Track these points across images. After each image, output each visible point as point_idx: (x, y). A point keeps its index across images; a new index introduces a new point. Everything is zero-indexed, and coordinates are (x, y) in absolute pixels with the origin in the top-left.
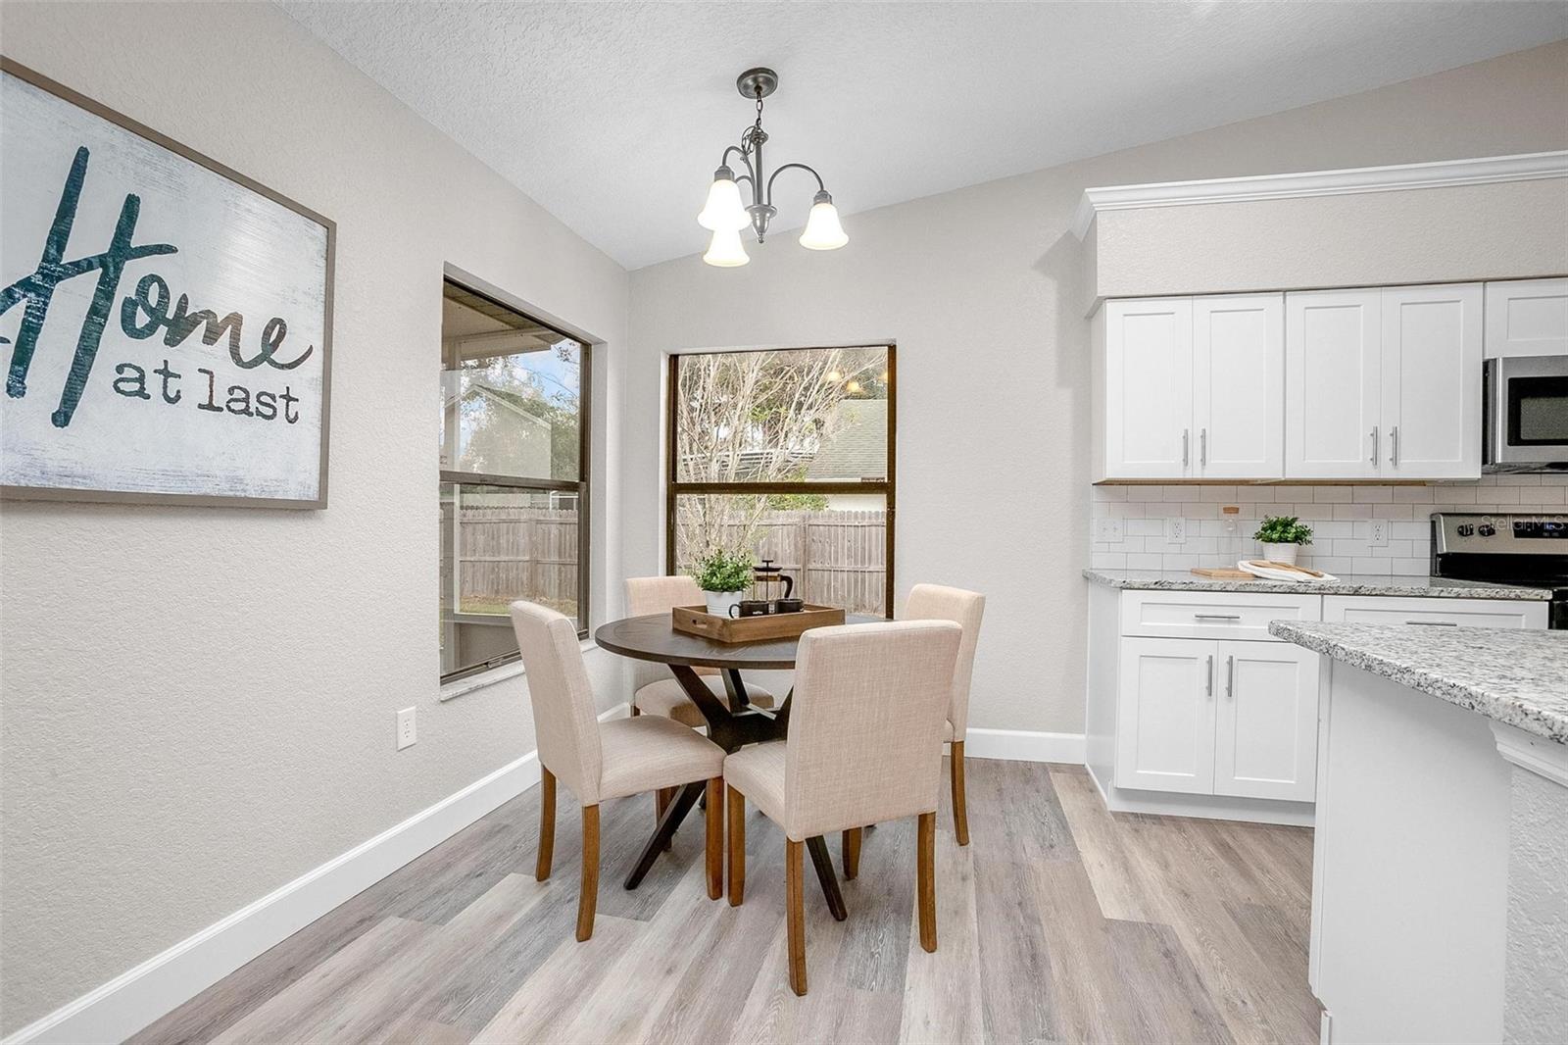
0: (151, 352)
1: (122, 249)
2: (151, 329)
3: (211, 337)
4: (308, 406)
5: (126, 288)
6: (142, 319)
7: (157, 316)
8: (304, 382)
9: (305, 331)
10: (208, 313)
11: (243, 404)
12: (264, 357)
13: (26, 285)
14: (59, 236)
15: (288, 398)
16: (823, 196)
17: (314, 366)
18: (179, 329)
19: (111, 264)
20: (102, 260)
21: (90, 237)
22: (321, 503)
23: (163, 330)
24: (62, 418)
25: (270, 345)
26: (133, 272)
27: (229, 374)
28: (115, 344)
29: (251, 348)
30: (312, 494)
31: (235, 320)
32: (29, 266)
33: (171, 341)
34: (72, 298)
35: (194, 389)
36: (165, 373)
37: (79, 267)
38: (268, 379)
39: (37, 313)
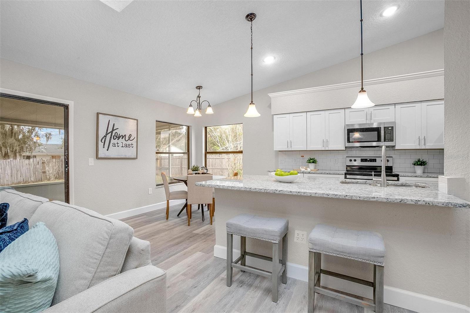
0: (116, 141)
1: (113, 130)
2: (116, 138)
3: (122, 139)
4: (135, 145)
5: (113, 134)
6: (115, 137)
7: (116, 137)
8: (134, 142)
9: (134, 135)
10: (122, 135)
11: (126, 146)
12: (129, 139)
13: (105, 136)
14: (107, 131)
15: (132, 144)
16: (209, 106)
17: (135, 140)
18: (119, 138)
19: (112, 132)
20: (111, 132)
21: (110, 130)
22: (137, 158)
23: (117, 138)
24: (108, 150)
25: (129, 138)
26: (114, 132)
27: (125, 142)
28: (112, 140)
29: (127, 138)
30: (135, 157)
31: (125, 135)
33: (118, 140)
34: (109, 136)
35: (120, 145)
36: (118, 143)
37: (109, 133)
38: (129, 142)
39: (105, 139)
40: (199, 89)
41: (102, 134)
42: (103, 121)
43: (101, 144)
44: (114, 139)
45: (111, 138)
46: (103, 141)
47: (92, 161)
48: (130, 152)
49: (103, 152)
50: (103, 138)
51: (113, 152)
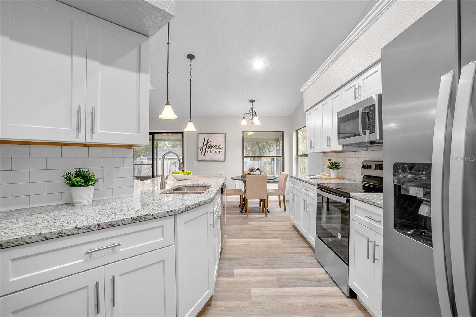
0: (210, 150)
1: (208, 143)
3: (214, 148)
4: (223, 152)
5: (208, 146)
6: (209, 147)
7: (210, 147)
8: (223, 150)
9: (223, 145)
10: (214, 146)
11: (217, 153)
12: (219, 148)
15: (221, 151)
17: (224, 148)
18: (211, 148)
19: (207, 144)
21: (206, 143)
22: (225, 161)
24: (204, 156)
25: (219, 147)
26: (208, 144)
27: (215, 150)
28: (207, 150)
29: (217, 147)
31: (216, 146)
32: (202, 146)
33: (211, 149)
35: (213, 152)
36: (211, 151)
37: (205, 145)
38: (219, 150)
39: (203, 149)
40: (252, 102)
41: (201, 145)
42: (201, 138)
43: (200, 152)
44: (208, 149)
45: (206, 148)
46: (201, 150)
47: (195, 163)
48: (220, 157)
49: (201, 157)
50: (201, 148)
51: (208, 157)
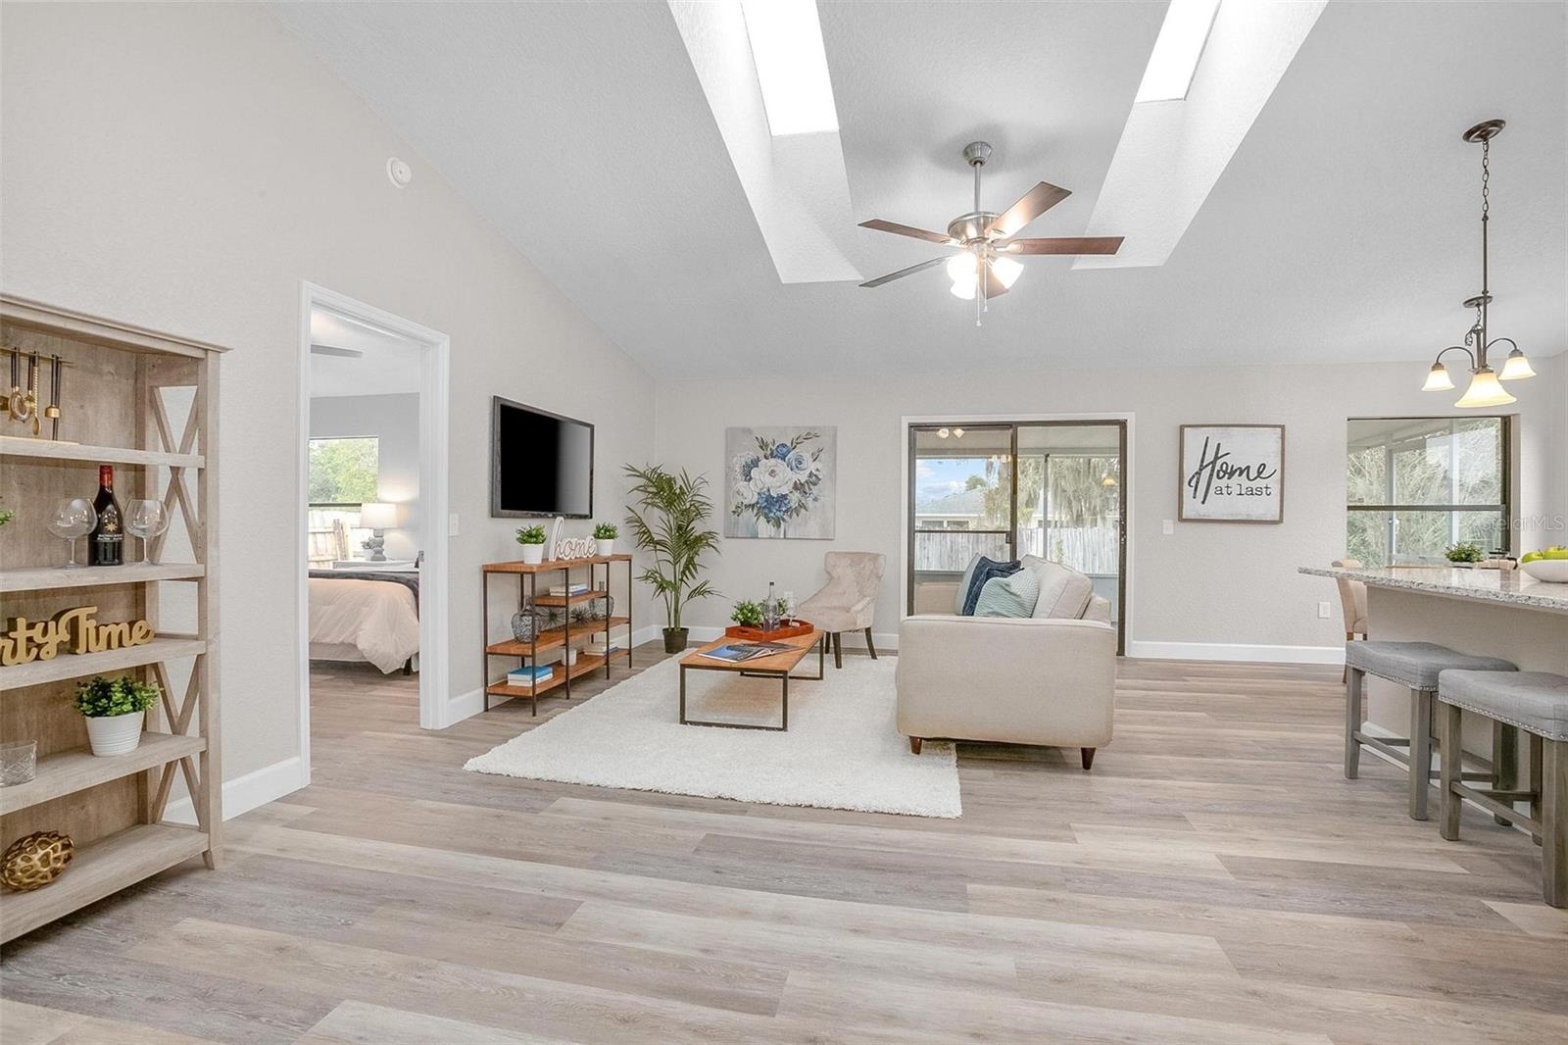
0: (1224, 482)
1: (1217, 458)
2: (1224, 476)
3: (1240, 475)
4: (1275, 490)
5: (1217, 468)
6: (1221, 474)
7: (1225, 472)
8: (1274, 484)
9: (1274, 464)
10: (1240, 468)
11: (1251, 492)
12: (1259, 476)
13: (1197, 473)
14: (1202, 461)
15: (1267, 488)
17: (1278, 475)
18: (1231, 474)
19: (1213, 463)
20: (1212, 462)
21: (1209, 458)
22: (1281, 521)
23: (1227, 476)
24: (1203, 503)
25: (1259, 473)
26: (1219, 462)
27: (1246, 483)
28: (1215, 482)
29: (1253, 474)
30: (1277, 518)
31: (1248, 468)
32: (1197, 470)
33: (1229, 478)
34: (1206, 472)
35: (1236, 490)
36: (1227, 487)
37: (1209, 464)
38: (1260, 483)
39: (1198, 479)
40: (1479, 306)
41: (1191, 467)
42: (1194, 441)
43: (1188, 491)
44: (1219, 478)
45: (1211, 475)
46: (1193, 483)
47: (1169, 526)
48: (1266, 507)
49: (1192, 507)
50: (1194, 476)
51: (1217, 507)
